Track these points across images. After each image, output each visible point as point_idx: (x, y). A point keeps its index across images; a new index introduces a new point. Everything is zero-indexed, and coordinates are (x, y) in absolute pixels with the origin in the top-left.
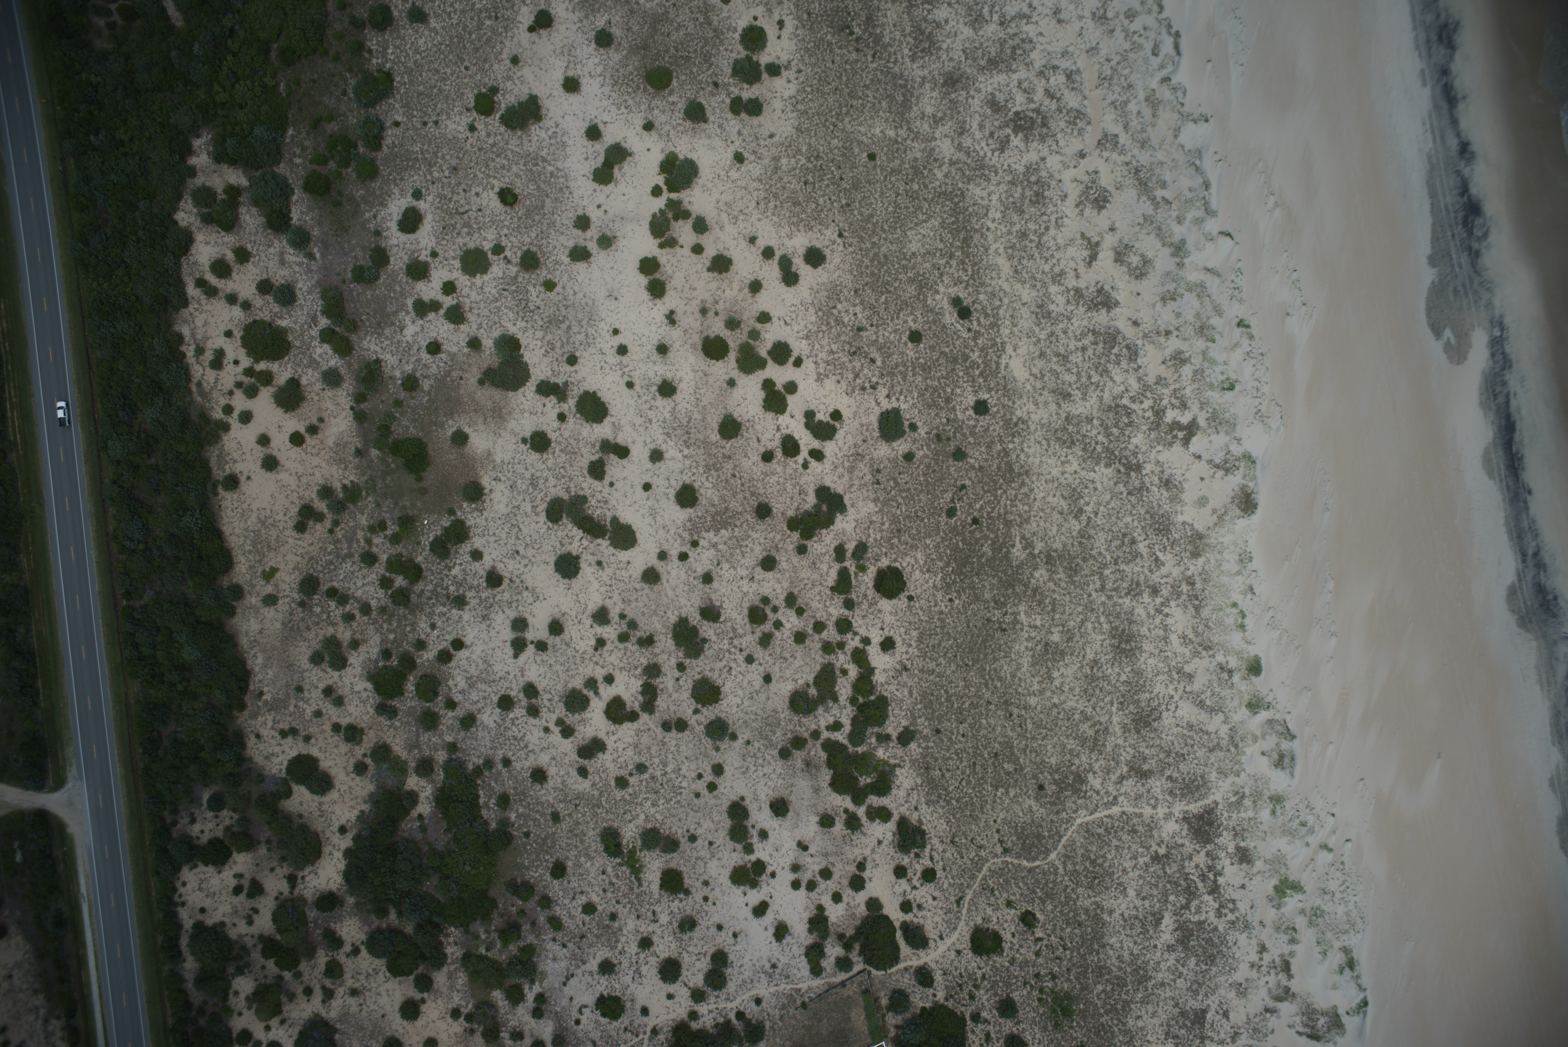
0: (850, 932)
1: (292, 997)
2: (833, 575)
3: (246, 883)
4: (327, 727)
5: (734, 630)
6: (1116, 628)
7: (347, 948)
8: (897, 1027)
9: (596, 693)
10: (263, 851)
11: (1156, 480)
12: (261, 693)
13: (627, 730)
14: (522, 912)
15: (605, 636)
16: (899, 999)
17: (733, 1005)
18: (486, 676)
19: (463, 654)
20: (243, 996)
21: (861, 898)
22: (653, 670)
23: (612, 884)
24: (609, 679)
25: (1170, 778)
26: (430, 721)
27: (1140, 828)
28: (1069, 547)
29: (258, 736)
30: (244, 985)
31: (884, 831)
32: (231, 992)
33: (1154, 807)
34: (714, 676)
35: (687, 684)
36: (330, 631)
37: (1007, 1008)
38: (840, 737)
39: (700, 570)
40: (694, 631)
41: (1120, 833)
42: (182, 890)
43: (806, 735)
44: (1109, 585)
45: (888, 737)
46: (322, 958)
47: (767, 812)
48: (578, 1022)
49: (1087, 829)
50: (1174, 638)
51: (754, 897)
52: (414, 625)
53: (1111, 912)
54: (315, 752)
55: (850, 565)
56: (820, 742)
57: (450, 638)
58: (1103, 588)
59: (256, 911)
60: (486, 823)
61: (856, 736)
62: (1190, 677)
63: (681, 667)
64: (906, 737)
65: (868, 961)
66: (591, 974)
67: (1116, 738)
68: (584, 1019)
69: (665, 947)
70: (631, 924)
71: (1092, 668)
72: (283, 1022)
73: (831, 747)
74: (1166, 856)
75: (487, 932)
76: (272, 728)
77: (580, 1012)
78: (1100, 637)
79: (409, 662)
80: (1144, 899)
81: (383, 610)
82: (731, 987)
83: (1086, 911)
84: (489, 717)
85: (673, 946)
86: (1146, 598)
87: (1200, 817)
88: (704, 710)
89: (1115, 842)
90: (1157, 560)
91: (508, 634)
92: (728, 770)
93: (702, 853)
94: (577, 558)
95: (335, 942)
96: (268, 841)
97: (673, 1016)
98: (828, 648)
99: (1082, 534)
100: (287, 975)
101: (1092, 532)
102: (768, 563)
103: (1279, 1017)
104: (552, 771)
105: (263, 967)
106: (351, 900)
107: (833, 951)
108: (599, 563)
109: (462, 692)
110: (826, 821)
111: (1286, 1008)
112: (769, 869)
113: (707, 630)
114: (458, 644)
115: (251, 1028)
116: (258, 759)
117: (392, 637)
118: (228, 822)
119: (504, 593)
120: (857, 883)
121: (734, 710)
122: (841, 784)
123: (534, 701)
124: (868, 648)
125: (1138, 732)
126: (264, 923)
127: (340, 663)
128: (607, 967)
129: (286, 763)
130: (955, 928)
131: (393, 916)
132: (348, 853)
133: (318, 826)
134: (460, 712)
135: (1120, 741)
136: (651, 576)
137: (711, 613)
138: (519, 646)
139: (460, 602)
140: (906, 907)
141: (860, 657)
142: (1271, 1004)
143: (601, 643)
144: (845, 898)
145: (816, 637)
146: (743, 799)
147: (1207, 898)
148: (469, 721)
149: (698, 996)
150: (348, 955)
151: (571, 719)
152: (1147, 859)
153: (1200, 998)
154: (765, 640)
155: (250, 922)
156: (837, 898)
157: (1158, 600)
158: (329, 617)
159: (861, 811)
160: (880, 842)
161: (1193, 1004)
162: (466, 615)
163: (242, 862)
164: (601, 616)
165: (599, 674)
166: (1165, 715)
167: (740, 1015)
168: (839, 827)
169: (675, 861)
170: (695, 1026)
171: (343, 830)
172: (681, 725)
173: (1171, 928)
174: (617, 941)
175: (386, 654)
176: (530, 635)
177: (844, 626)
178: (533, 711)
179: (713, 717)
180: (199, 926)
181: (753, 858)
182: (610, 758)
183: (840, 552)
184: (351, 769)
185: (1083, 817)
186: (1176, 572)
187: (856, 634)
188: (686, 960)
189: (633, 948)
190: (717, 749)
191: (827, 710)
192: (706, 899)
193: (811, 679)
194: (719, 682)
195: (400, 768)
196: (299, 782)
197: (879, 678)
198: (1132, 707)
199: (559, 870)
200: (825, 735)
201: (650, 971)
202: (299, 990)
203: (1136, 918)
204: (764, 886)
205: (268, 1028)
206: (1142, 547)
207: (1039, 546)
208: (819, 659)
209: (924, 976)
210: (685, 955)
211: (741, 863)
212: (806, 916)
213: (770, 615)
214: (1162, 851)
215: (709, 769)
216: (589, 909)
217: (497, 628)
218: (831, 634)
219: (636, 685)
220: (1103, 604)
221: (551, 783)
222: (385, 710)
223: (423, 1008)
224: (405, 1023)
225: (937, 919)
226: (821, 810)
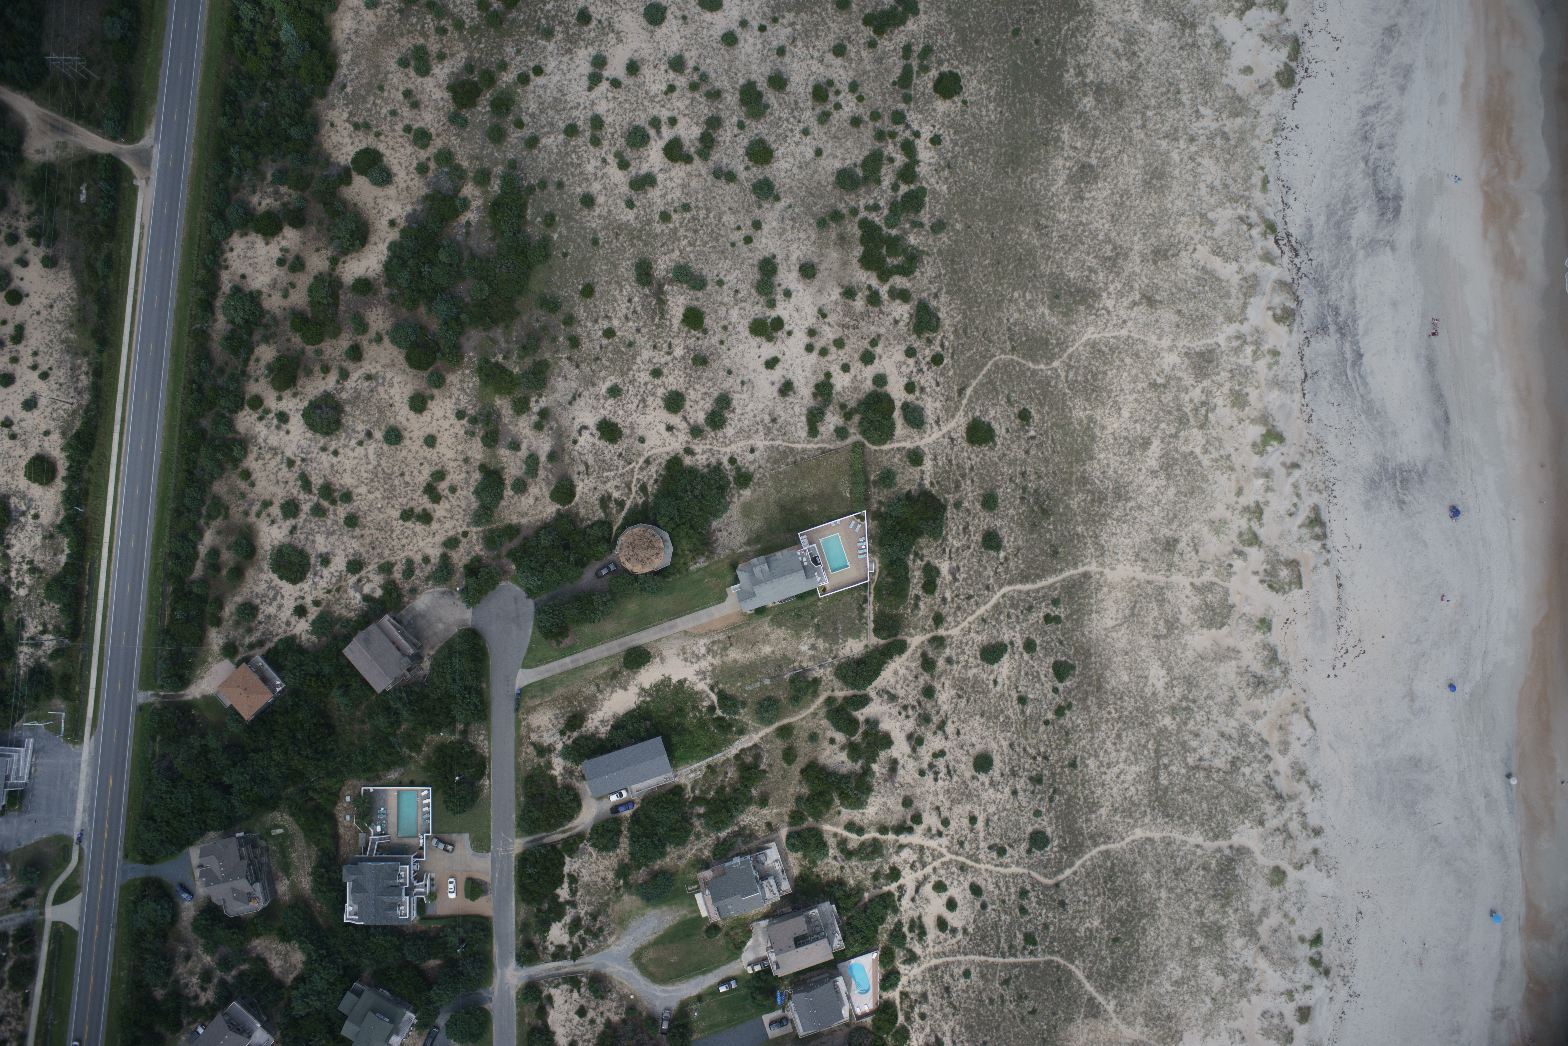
0: (852, 404)
1: (309, 373)
2: (898, 72)
3: (290, 257)
4: (399, 127)
5: (796, 102)
6: (1150, 165)
7: (372, 333)
8: (880, 503)
9: (659, 132)
10: (313, 230)
11: (1207, 41)
12: (344, 86)
13: (679, 171)
14: (544, 328)
15: (677, 83)
16: (887, 477)
17: (728, 450)
18: (558, 104)
19: (540, 80)
20: (263, 363)
21: (869, 372)
22: (714, 123)
23: (635, 312)
24: (673, 121)
25: (1179, 312)
26: (497, 135)
27: (1143, 355)
28: (1118, 84)
29: (332, 125)
30: (266, 353)
31: (902, 311)
32: (253, 357)
33: (1160, 338)
34: (770, 139)
35: (744, 141)
36: (421, 41)
37: (989, 502)
38: (877, 218)
39: (775, 44)
40: (760, 95)
41: (1123, 355)
42: (229, 255)
43: (845, 211)
44: (1150, 126)
45: (921, 225)
46: (344, 342)
47: (795, 274)
48: (575, 442)
49: (1093, 345)
50: (1202, 186)
51: (769, 350)
52: (500, 47)
53: (1103, 428)
54: (381, 148)
55: (915, 64)
56: (857, 219)
57: (532, 65)
58: (1144, 126)
59: (293, 285)
60: (529, 237)
61: (891, 221)
62: (1212, 224)
63: (741, 125)
64: (939, 227)
65: (864, 433)
66: (597, 397)
67: (1134, 265)
68: (582, 441)
69: (674, 381)
70: (646, 354)
71: (1121, 197)
72: (295, 395)
73: (865, 224)
74: (1164, 386)
75: (508, 342)
76: (348, 121)
77: (580, 432)
78: (1134, 171)
79: (490, 79)
80: (1136, 422)
81: (475, 29)
82: (729, 431)
83: (1080, 422)
84: (552, 141)
85: (682, 380)
86: (1182, 144)
87: (1201, 354)
88: (754, 169)
89: (1118, 363)
90: (1197, 111)
91: (586, 68)
92: (766, 228)
93: (726, 299)
94: (666, 8)
95: (362, 326)
96: (320, 222)
97: (668, 449)
98: (880, 136)
99: (1133, 76)
100: (310, 349)
101: (1141, 76)
102: (839, 51)
103: (1245, 560)
104: (601, 200)
105: (289, 340)
106: (385, 291)
107: (832, 420)
108: (684, 18)
109: (533, 116)
110: (849, 293)
111: (1255, 555)
112: (787, 328)
113: (771, 97)
114: (538, 71)
115: (264, 395)
116: (328, 145)
117: (477, 55)
118: (286, 199)
119: (591, 31)
120: (868, 358)
121: (783, 174)
122: (869, 262)
123: (598, 133)
124: (917, 141)
125: (1155, 262)
126: (299, 298)
127: (424, 70)
128: (615, 392)
129: (352, 154)
130: (953, 416)
131: (422, 310)
132: (392, 246)
133: (371, 214)
134: (527, 132)
135: (1137, 270)
136: (730, 39)
137: (778, 82)
138: (595, 80)
139: (548, 34)
140: (910, 388)
141: (908, 148)
142: (1240, 547)
143: (671, 89)
144: (853, 370)
145: (871, 125)
146: (774, 257)
147: (1195, 430)
148: (532, 142)
149: (696, 432)
150: (370, 342)
151: (629, 154)
152: (1145, 385)
153: (1174, 527)
154: (824, 118)
155: (285, 296)
156: (846, 368)
157: (1193, 148)
158: (423, 27)
159: (884, 290)
160: (896, 322)
161: (1166, 532)
162: (551, 47)
163: (290, 237)
164: (677, 64)
165: (664, 115)
166: (1183, 253)
167: (732, 461)
168: (859, 304)
169: (699, 300)
170: (688, 461)
171: (392, 223)
172: (731, 177)
173: (1157, 455)
174: (629, 369)
175: (469, 67)
176: (606, 73)
177: (899, 118)
178: (596, 142)
179: (761, 177)
180: (237, 290)
181: (773, 314)
182: (659, 193)
183: (907, 50)
184: (412, 169)
185: (1091, 334)
186: (1214, 125)
187: (908, 126)
188: (692, 395)
189: (644, 377)
190: (760, 207)
191: (869, 192)
192: (722, 343)
193: (859, 162)
194: (774, 146)
195: (459, 174)
196: (362, 172)
197: (922, 170)
198: (1153, 240)
199: (588, 291)
200: (863, 214)
201: (656, 402)
202: (317, 368)
203: (1126, 438)
204: (779, 343)
205: (280, 398)
206: (1185, 98)
207: (1090, 76)
208: (869, 144)
209: (915, 457)
210: (691, 391)
211: (760, 316)
212: (813, 381)
213: (832, 97)
214: (1160, 381)
215: (749, 223)
216: (609, 333)
217: (578, 62)
218: (886, 124)
219: (696, 132)
220: (1141, 141)
221: (597, 211)
222: (456, 120)
223: (431, 404)
224: (412, 415)
225: (938, 404)
226: (845, 282)
